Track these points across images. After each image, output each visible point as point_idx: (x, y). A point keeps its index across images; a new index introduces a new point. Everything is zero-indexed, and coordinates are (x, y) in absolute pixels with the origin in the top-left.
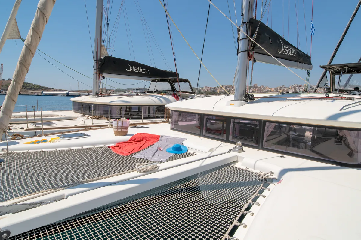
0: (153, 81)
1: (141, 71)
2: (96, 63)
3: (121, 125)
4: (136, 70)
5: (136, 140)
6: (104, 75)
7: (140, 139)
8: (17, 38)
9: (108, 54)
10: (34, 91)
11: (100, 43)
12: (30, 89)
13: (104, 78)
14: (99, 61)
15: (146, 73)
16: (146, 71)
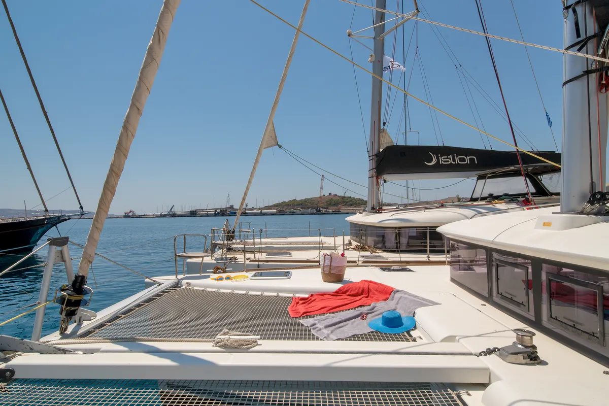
0: (481, 177)
1: (457, 161)
2: (372, 159)
3: (329, 263)
4: (444, 162)
5: (347, 294)
6: (386, 177)
7: (356, 291)
8: (274, 146)
9: (392, 142)
10: (355, 207)
11: (378, 128)
12: (351, 205)
13: (385, 181)
14: (376, 156)
15: (469, 163)
16: (467, 159)
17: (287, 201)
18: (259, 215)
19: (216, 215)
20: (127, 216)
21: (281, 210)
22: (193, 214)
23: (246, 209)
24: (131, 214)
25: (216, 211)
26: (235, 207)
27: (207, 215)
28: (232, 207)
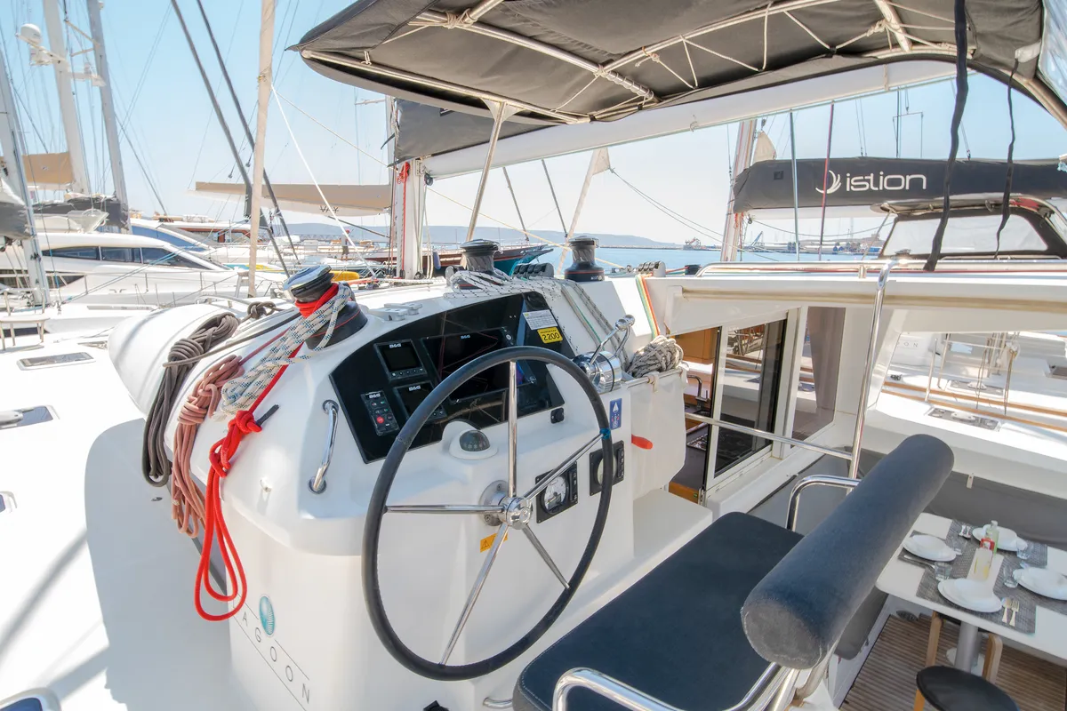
1: (883, 183)
4: (855, 186)
6: (752, 213)
13: (750, 221)
15: (907, 188)
16: (906, 182)
24: (694, 244)
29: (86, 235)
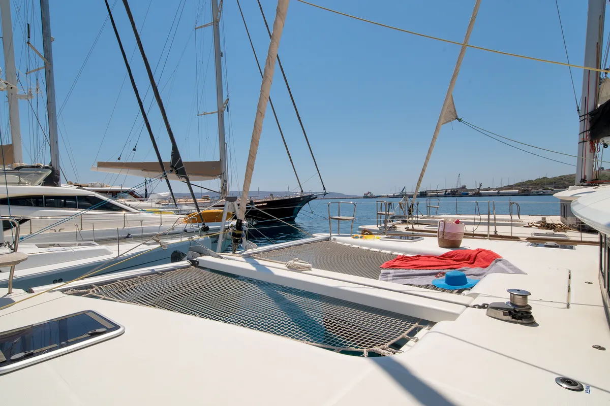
2: (584, 120)
3: (443, 228)
5: (451, 258)
6: (606, 139)
7: (463, 257)
8: (454, 120)
13: (606, 146)
14: (590, 115)
17: (533, 179)
18: (496, 196)
19: (446, 195)
20: (366, 197)
21: (525, 190)
22: (423, 195)
23: (479, 189)
24: (369, 195)
25: (446, 192)
26: (467, 188)
27: (437, 196)
28: (464, 187)
29: (33, 186)
